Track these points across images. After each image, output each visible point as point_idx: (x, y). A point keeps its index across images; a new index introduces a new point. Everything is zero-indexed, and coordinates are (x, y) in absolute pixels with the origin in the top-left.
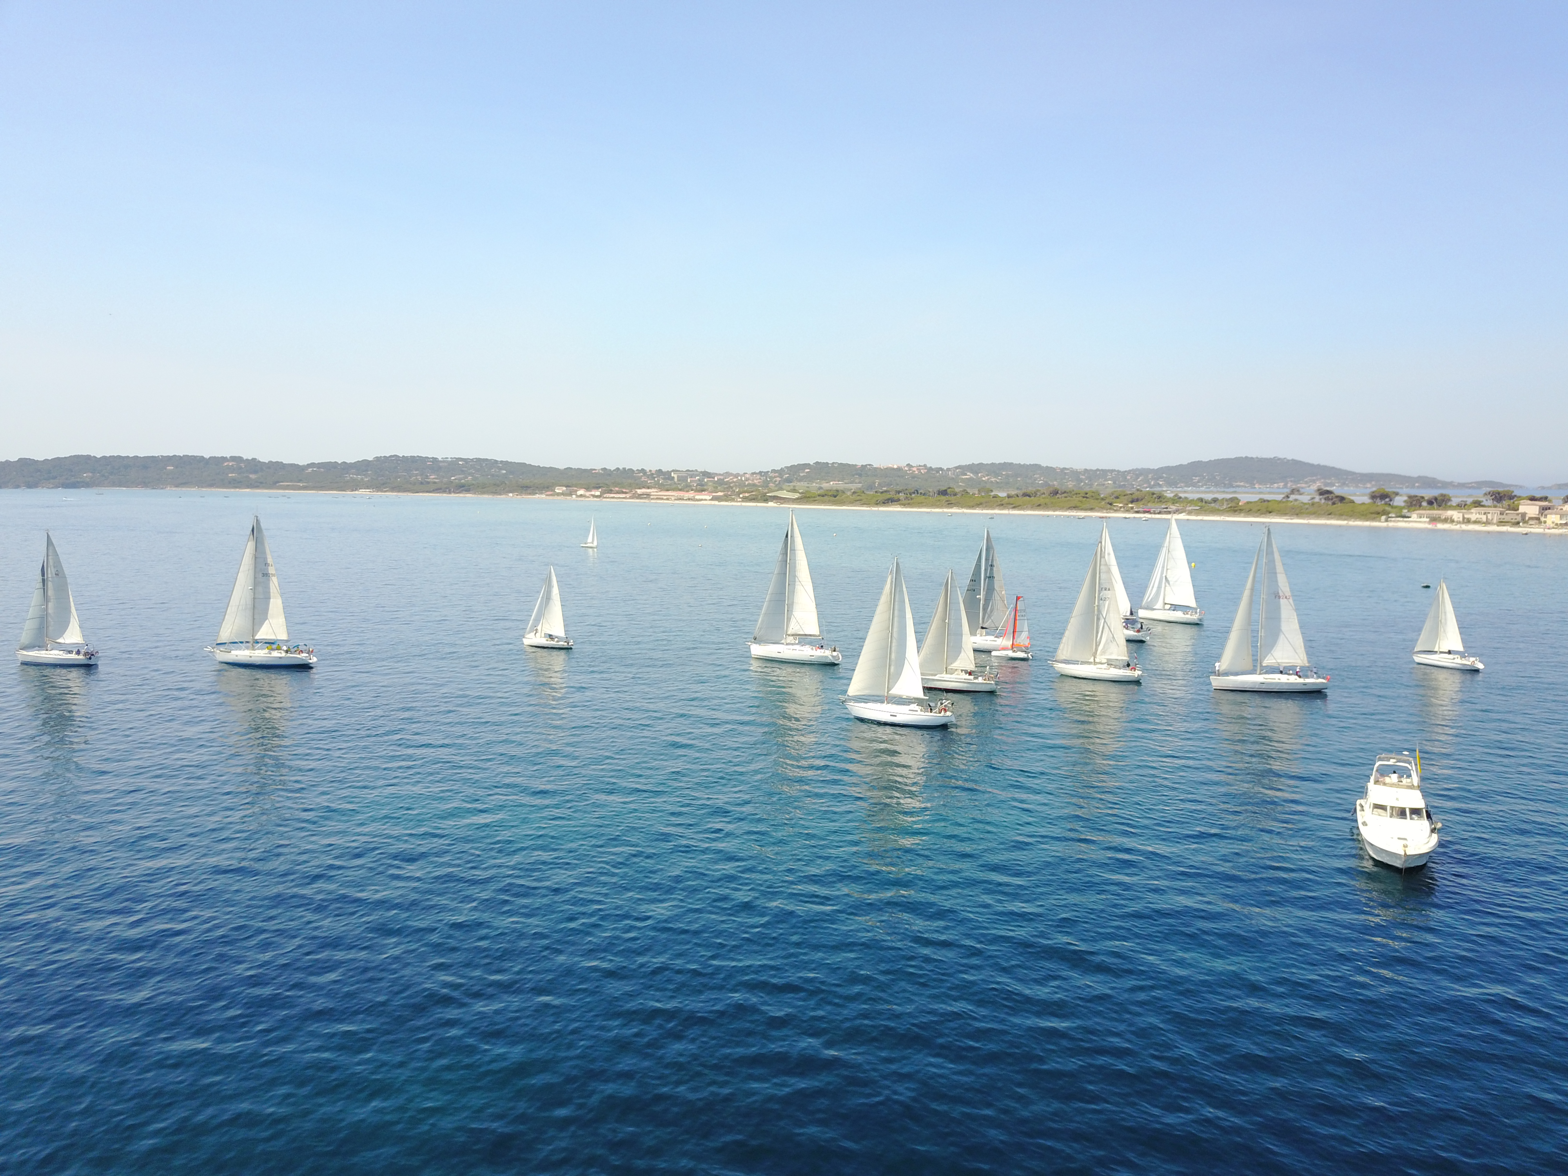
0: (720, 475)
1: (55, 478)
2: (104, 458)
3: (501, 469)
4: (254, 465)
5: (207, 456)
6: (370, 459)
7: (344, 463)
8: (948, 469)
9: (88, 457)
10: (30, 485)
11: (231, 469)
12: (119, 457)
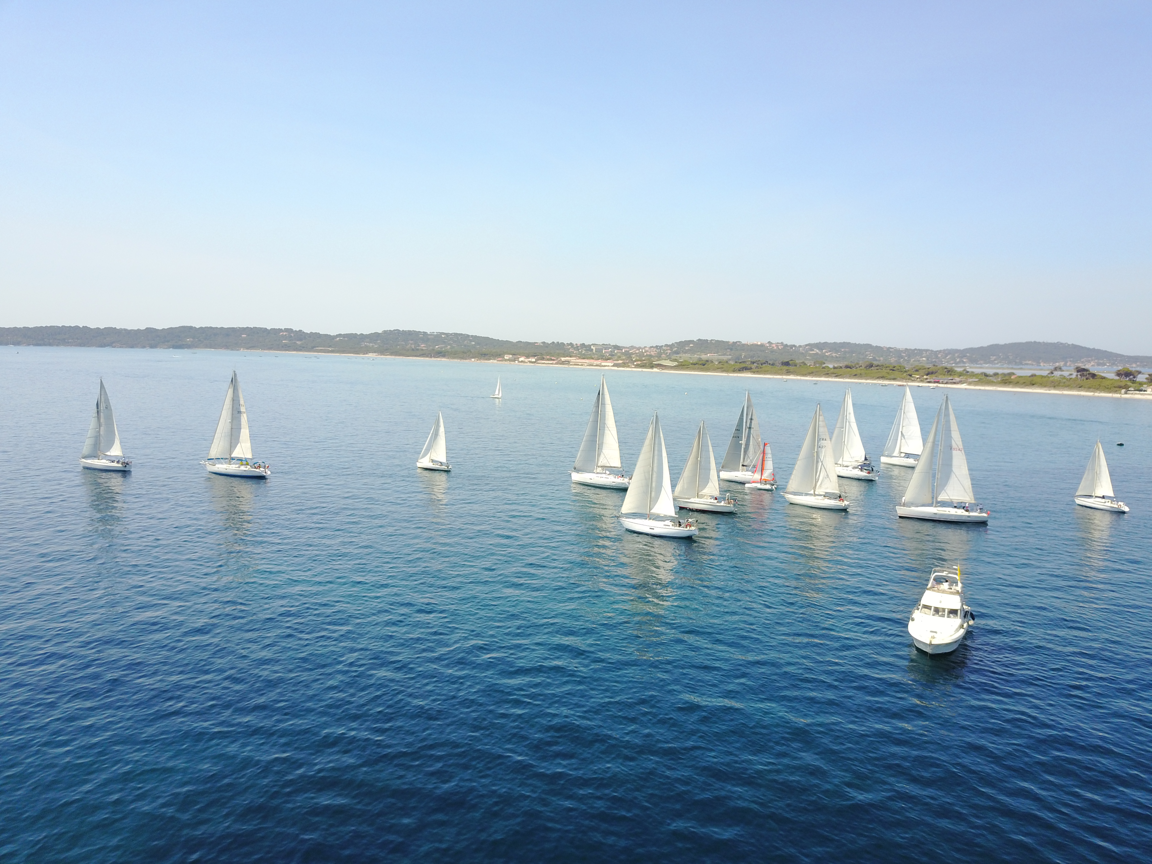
0: (626, 348)
1: (168, 341)
2: (201, 328)
3: (471, 341)
4: (300, 335)
5: (269, 328)
6: (380, 332)
7: (362, 334)
8: (800, 346)
9: (191, 328)
10: (152, 346)
11: (284, 337)
12: (211, 328)
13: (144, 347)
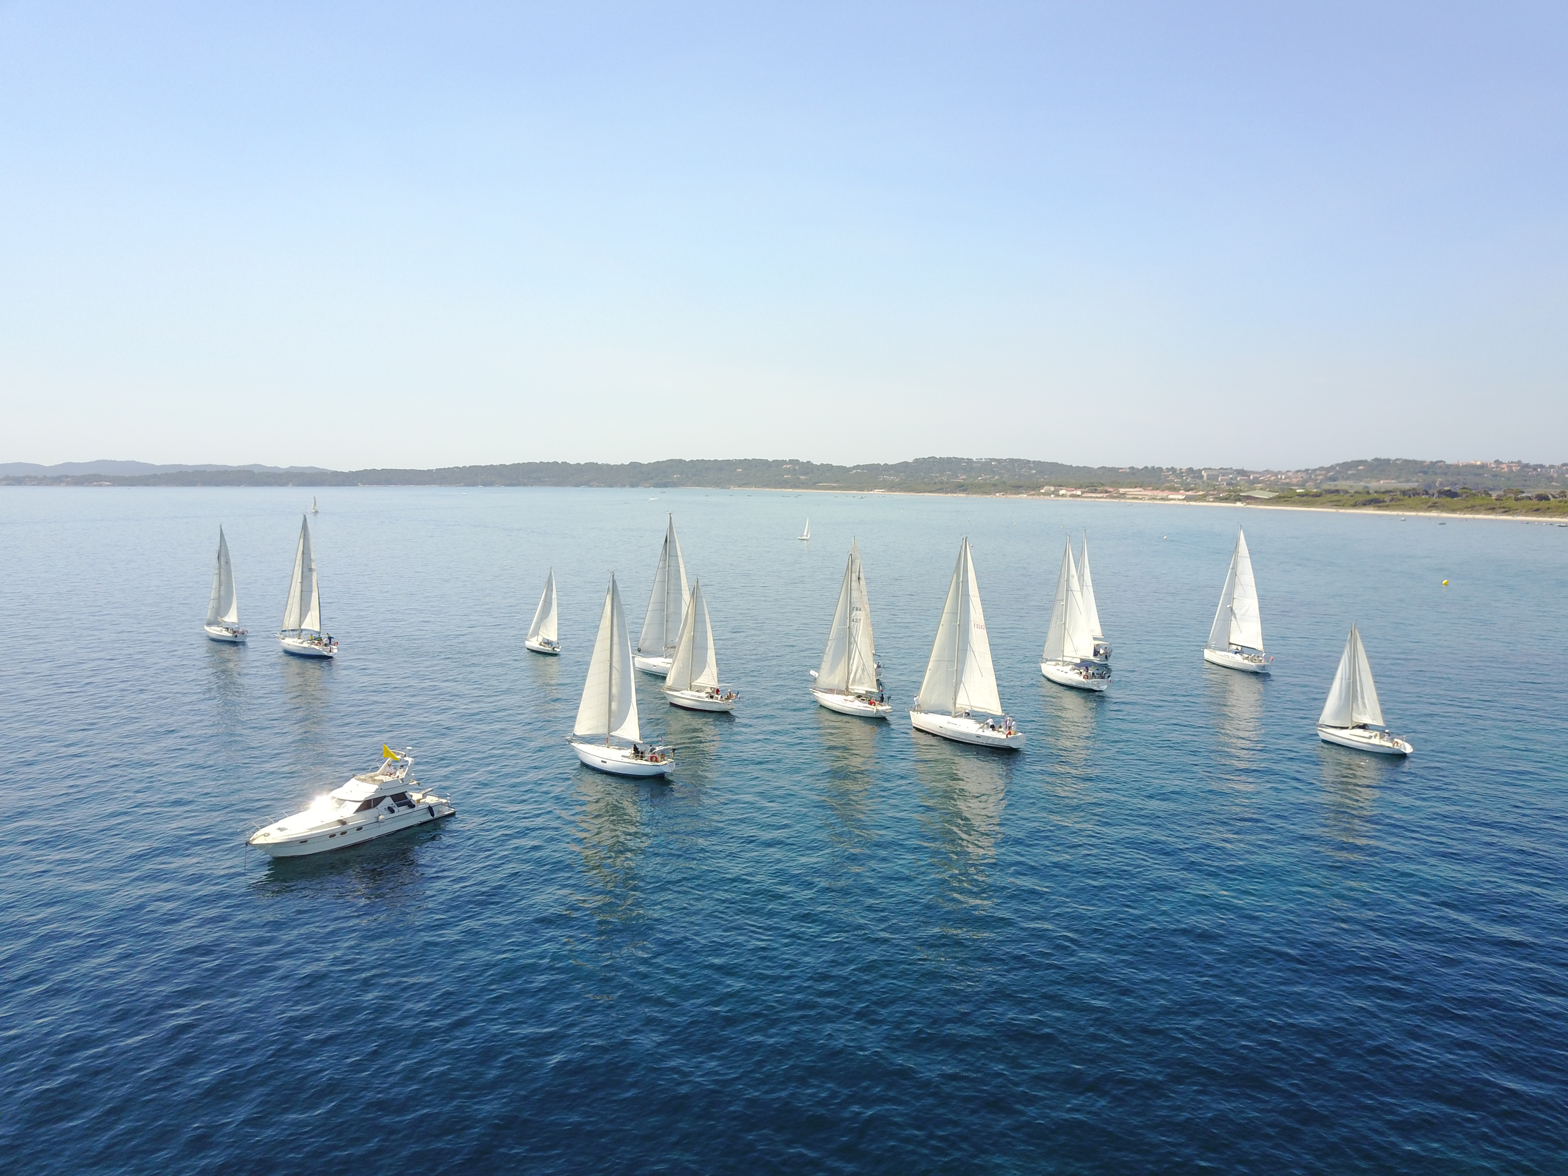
1: (652, 479)
2: (692, 461)
4: (808, 468)
5: (770, 460)
9: (680, 461)
11: (787, 471)
12: (703, 460)
13: (624, 486)
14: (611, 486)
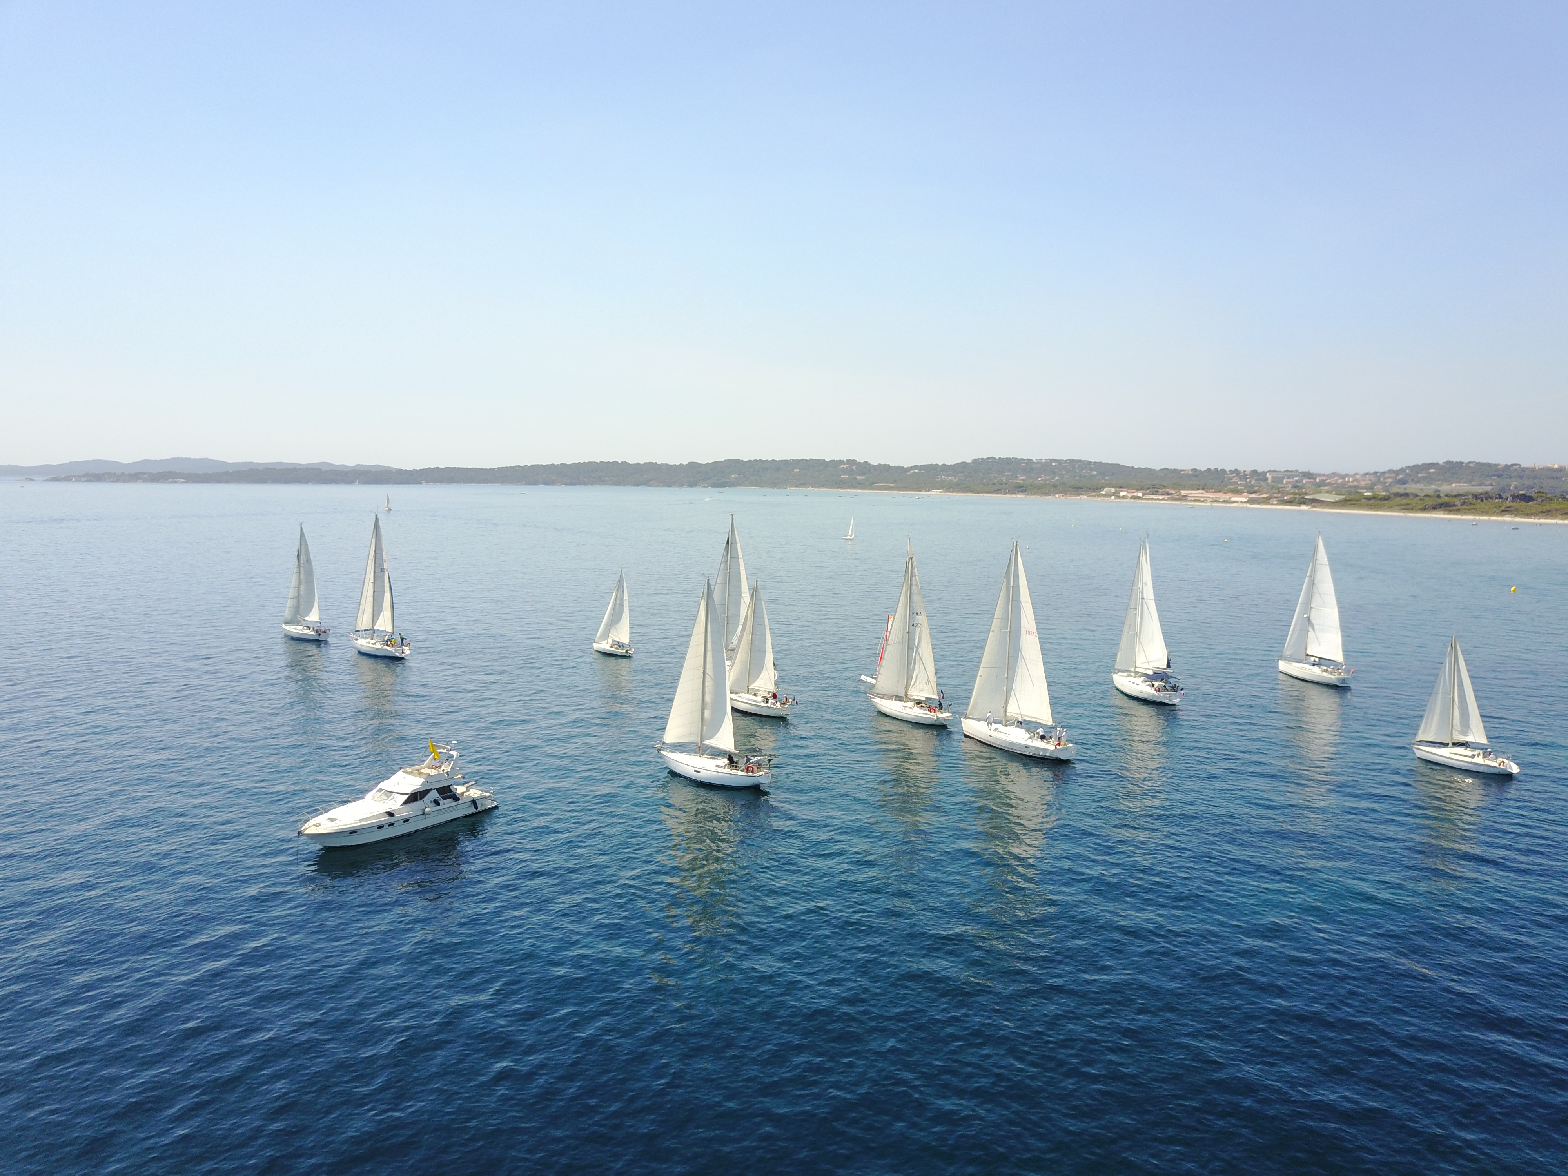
1: (710, 479)
2: (750, 461)
4: (865, 468)
5: (828, 460)
6: (969, 461)
7: (944, 465)
9: (738, 461)
10: (691, 485)
11: (845, 471)
12: (761, 460)
13: (682, 485)
14: (670, 486)
